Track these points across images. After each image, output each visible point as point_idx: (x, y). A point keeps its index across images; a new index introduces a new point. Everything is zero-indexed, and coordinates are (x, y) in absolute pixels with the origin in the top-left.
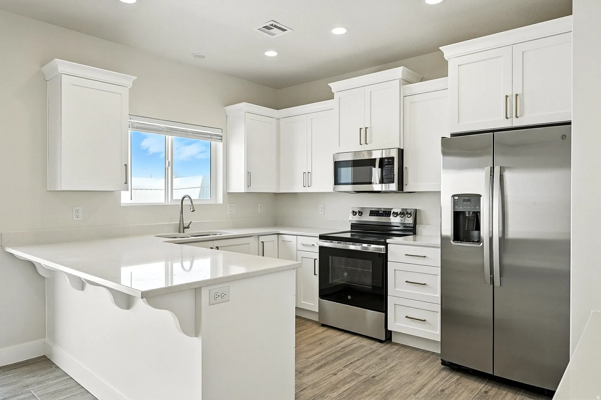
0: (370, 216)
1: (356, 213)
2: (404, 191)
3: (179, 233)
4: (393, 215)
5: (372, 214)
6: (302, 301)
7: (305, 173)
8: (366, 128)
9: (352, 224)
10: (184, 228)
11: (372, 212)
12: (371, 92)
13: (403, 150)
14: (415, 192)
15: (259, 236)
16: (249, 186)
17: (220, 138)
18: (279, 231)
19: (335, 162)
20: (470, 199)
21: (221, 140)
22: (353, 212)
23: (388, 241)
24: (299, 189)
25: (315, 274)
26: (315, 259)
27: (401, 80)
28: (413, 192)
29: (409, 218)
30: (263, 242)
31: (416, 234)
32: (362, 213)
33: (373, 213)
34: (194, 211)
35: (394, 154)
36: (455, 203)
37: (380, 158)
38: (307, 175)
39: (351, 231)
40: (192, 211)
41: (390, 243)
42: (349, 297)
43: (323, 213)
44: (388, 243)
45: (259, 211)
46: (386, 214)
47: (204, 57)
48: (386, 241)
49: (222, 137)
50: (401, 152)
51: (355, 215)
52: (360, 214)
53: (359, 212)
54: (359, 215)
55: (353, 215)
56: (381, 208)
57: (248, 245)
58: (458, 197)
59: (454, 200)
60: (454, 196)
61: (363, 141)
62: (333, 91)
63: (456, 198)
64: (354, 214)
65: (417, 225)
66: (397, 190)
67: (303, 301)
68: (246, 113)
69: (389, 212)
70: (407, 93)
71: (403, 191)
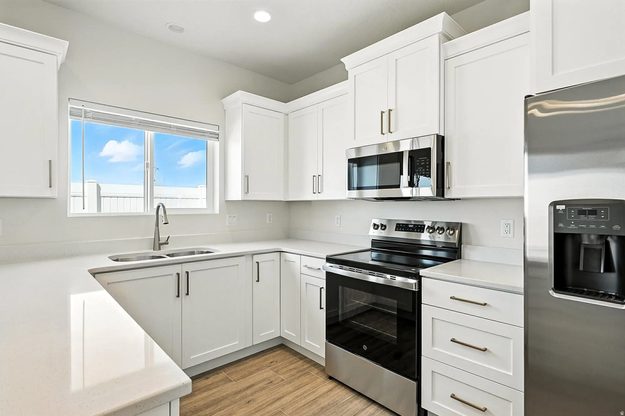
0: (396, 230)
1: (378, 226)
2: (446, 197)
3: (154, 250)
4: (428, 230)
5: (399, 229)
6: (306, 339)
7: (315, 176)
8: (390, 110)
9: (373, 240)
10: (160, 244)
11: (398, 225)
12: (396, 60)
13: (443, 137)
14: (460, 199)
15: (253, 254)
16: (247, 193)
17: (217, 136)
18: (282, 248)
19: (349, 159)
20: (596, 211)
21: (218, 138)
22: (375, 225)
23: (422, 272)
24: (309, 196)
25: (321, 308)
26: (321, 289)
27: (440, 35)
28: (457, 199)
29: (450, 235)
30: (258, 263)
31: (461, 258)
32: (385, 226)
33: (401, 227)
34: (168, 223)
35: (431, 143)
36: (557, 217)
37: (409, 151)
38: (318, 179)
39: (371, 249)
40: (164, 224)
41: (424, 277)
42: (365, 348)
43: (339, 225)
44: (422, 276)
45: (268, 222)
46: (418, 228)
47: (181, 30)
48: (419, 273)
49: (218, 135)
50: (441, 140)
51: (377, 229)
52: (383, 228)
53: (382, 225)
54: (381, 229)
55: (374, 228)
56: (410, 221)
57: (237, 266)
58: (564, 206)
59: (556, 211)
60: (554, 204)
61: (385, 130)
62: (347, 68)
63: (561, 207)
64: (376, 227)
65: (462, 245)
66: (435, 195)
67: (308, 340)
68: (243, 104)
69: (423, 226)
70: (451, 53)
71: (443, 196)
